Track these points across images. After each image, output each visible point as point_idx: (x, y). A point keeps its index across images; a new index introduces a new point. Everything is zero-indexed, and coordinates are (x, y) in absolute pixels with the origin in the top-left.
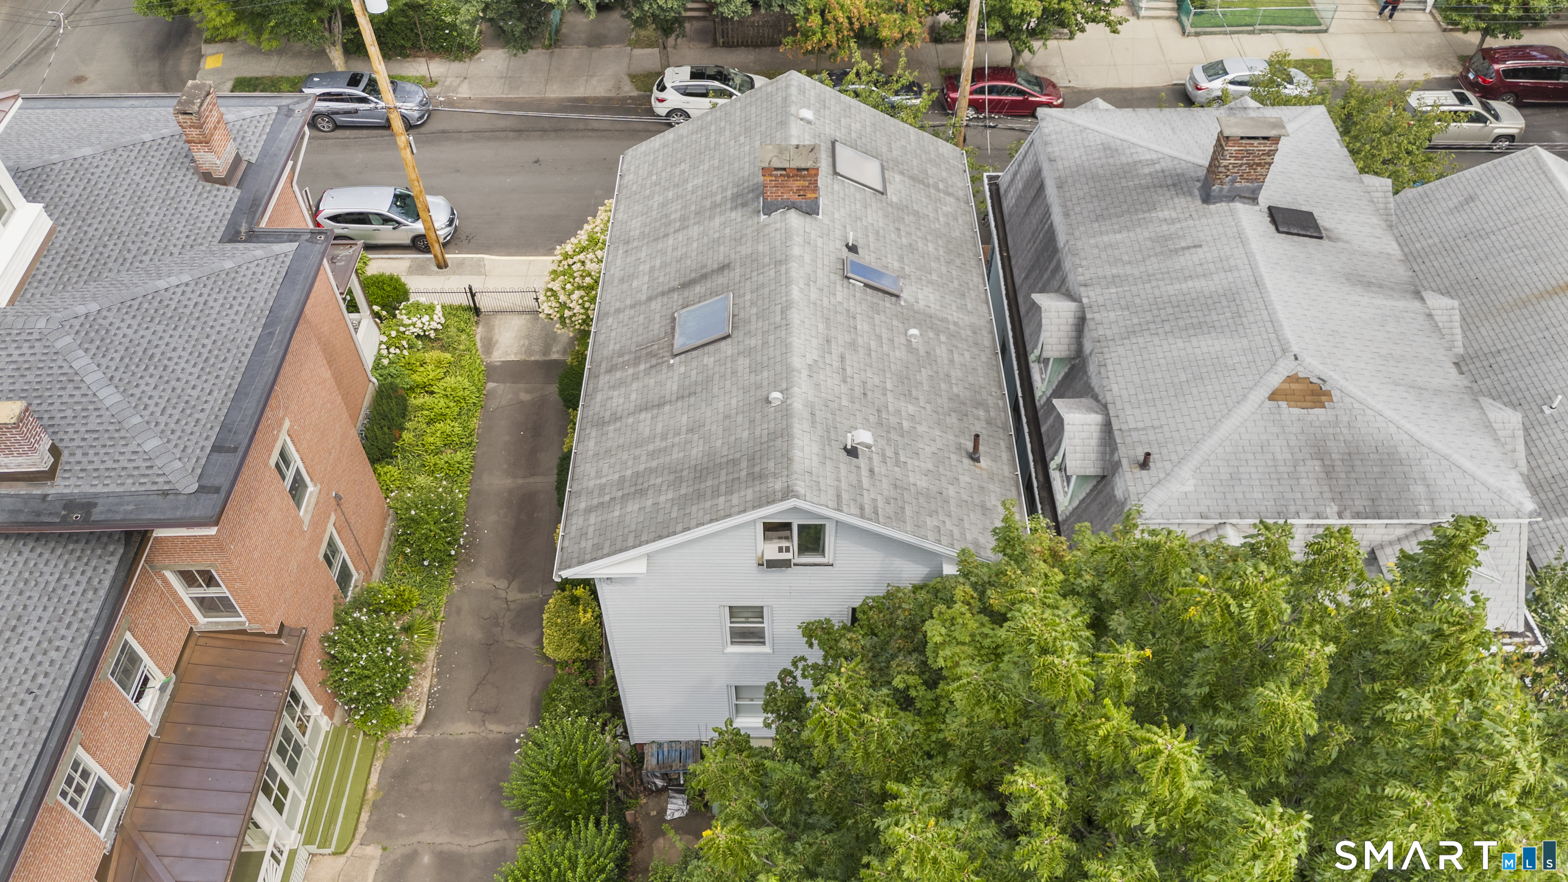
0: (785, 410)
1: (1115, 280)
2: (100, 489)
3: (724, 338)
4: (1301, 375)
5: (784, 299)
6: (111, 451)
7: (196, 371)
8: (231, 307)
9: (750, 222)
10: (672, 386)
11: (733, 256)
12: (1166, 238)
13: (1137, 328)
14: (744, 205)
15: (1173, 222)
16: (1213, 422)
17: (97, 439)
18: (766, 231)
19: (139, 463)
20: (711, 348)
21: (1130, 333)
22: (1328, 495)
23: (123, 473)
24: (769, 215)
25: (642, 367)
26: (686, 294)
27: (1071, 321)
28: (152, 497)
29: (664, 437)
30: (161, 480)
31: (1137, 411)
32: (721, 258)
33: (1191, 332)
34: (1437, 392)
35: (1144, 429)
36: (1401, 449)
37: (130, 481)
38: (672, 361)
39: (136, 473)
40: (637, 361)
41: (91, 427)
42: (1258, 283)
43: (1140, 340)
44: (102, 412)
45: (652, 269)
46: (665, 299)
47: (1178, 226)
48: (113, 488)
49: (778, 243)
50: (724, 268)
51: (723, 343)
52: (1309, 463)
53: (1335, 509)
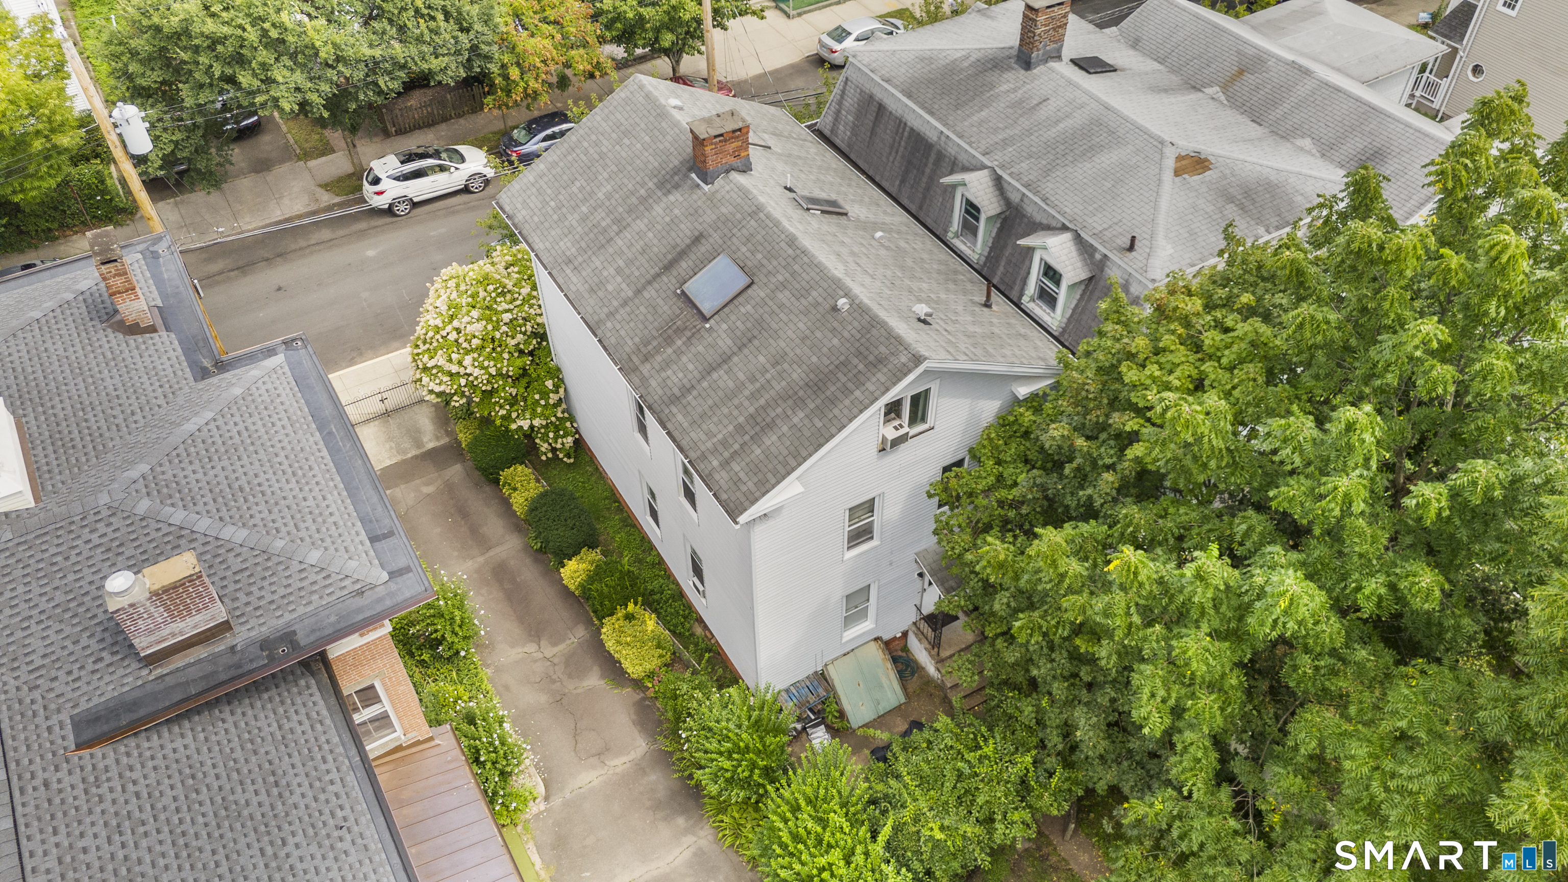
0: (859, 308)
1: (1006, 143)
2: (288, 617)
3: (749, 286)
4: (1183, 154)
5: (783, 236)
6: (275, 579)
7: (293, 484)
8: (273, 424)
9: (695, 197)
10: (725, 342)
11: (700, 228)
12: (1020, 102)
13: (1049, 167)
14: (677, 187)
15: (1015, 90)
16: (1152, 204)
17: (252, 575)
18: (719, 196)
19: (313, 577)
20: (741, 299)
21: (1047, 172)
22: (1252, 223)
23: (302, 594)
24: (713, 183)
25: (679, 343)
26: (675, 273)
27: (990, 184)
28: (348, 602)
29: (753, 379)
30: (347, 582)
31: (1095, 218)
32: (689, 233)
33: (1089, 155)
34: (1260, 139)
35: (1110, 227)
36: (1272, 178)
37: (315, 597)
38: (707, 326)
39: (316, 588)
40: (669, 341)
41: (235, 568)
42: (1107, 108)
43: (1058, 173)
44: (238, 550)
45: (619, 271)
46: (656, 285)
47: (1021, 92)
48: (301, 610)
49: (739, 200)
50: (697, 239)
51: (750, 291)
52: (1228, 207)
53: (1263, 229)
